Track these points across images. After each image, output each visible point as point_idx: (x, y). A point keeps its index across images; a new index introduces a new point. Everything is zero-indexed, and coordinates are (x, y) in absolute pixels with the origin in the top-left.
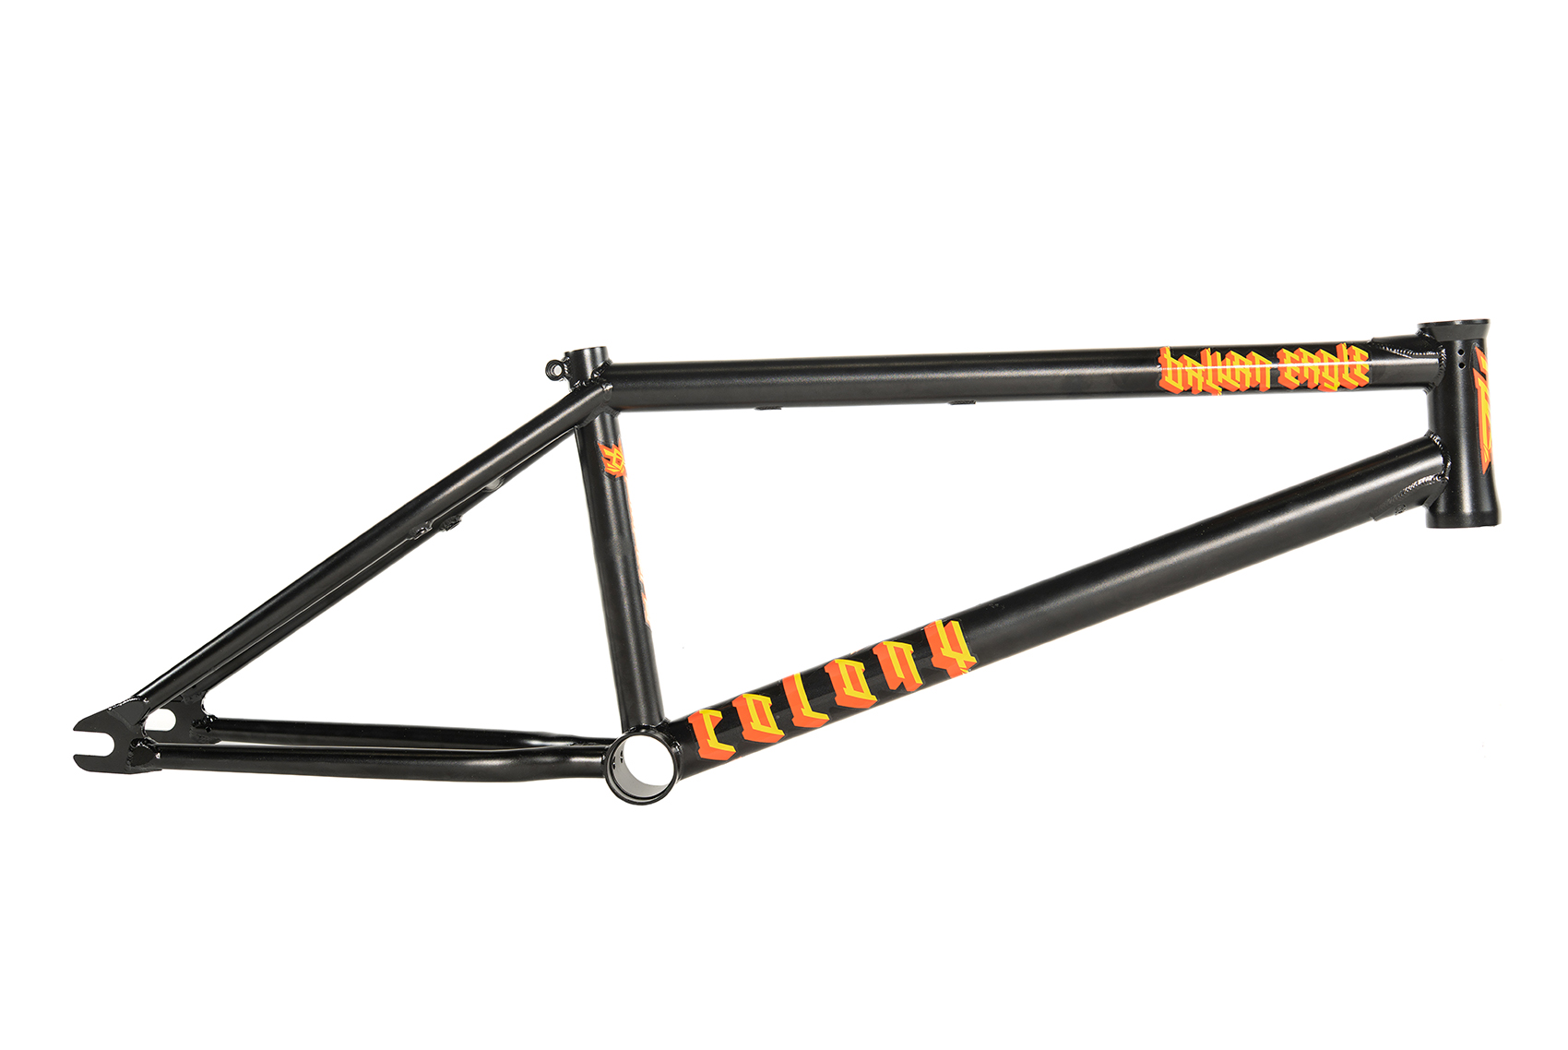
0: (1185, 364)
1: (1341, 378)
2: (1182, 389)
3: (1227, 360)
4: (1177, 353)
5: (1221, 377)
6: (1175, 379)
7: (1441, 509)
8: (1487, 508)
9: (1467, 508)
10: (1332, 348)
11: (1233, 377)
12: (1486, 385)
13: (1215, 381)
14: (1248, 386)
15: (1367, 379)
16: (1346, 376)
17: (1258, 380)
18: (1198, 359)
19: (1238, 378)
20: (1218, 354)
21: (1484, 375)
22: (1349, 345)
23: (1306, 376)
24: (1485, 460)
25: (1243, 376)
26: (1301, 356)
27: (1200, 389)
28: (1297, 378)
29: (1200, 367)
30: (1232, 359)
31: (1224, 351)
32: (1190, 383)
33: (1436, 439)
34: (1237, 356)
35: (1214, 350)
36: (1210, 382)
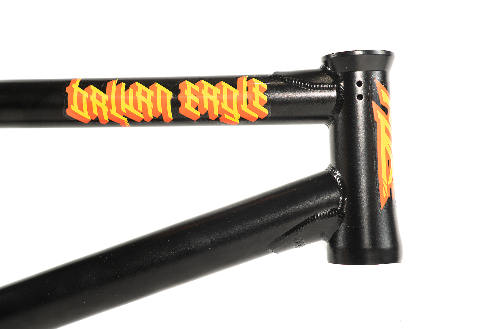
0: (90, 93)
1: (240, 111)
2: (89, 118)
3: (131, 90)
4: (84, 84)
5: (124, 107)
6: (81, 108)
7: (341, 244)
8: (386, 243)
9: (367, 243)
10: (233, 81)
11: (136, 107)
12: (388, 120)
13: (119, 110)
14: (151, 115)
15: (266, 111)
16: (245, 107)
17: (160, 110)
18: (104, 90)
19: (140, 108)
20: (123, 85)
21: (385, 110)
22: (249, 78)
23: (206, 106)
24: (384, 195)
25: (144, 105)
26: (202, 87)
27: (106, 118)
28: (197, 109)
29: (104, 97)
30: (136, 89)
31: (129, 83)
32: (95, 112)
33: (337, 175)
34: (141, 87)
35: (120, 82)
36: (114, 112)
